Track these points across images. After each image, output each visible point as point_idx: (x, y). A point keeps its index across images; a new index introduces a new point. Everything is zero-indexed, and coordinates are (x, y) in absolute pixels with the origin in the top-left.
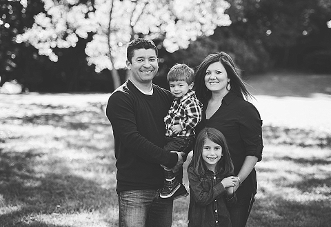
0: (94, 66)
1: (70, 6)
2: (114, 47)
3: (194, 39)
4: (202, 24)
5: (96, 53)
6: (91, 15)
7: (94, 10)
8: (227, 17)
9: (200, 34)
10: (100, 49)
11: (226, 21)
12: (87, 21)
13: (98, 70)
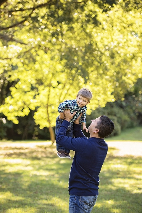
0: (39, 125)
1: (26, 92)
2: (50, 115)
3: (94, 109)
4: (99, 101)
5: (40, 118)
6: (37, 97)
7: (39, 94)
8: (113, 96)
9: (97, 106)
10: (42, 116)
11: (112, 99)
12: (35, 101)
13: (41, 128)
